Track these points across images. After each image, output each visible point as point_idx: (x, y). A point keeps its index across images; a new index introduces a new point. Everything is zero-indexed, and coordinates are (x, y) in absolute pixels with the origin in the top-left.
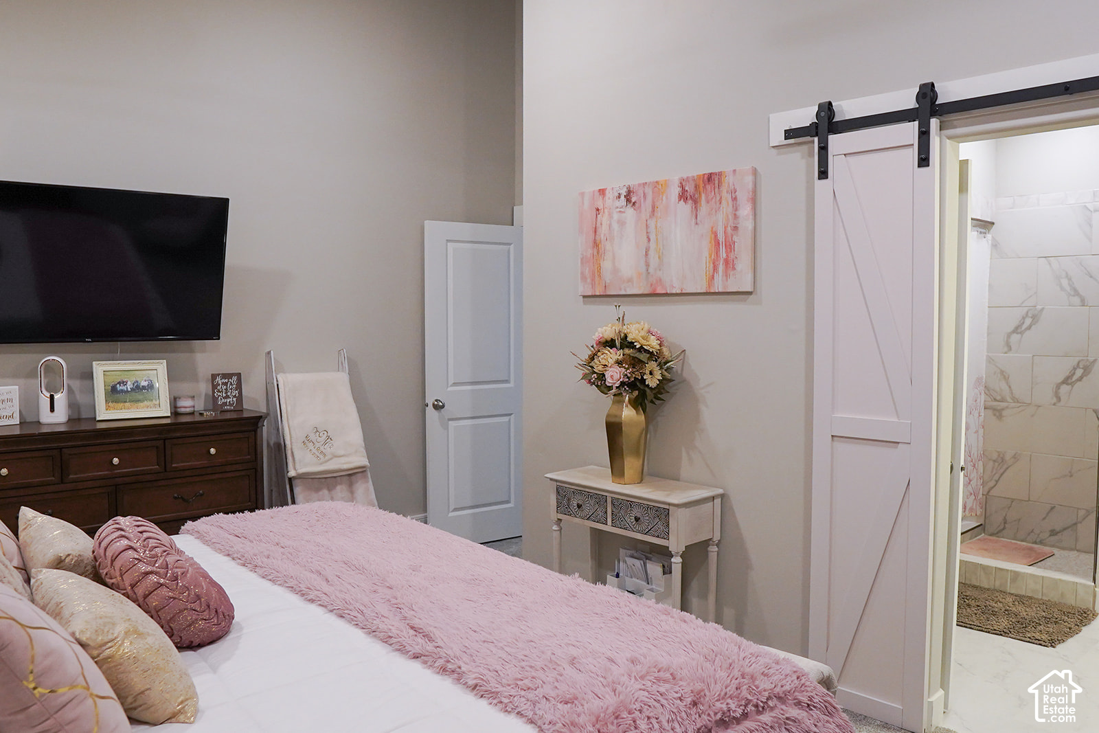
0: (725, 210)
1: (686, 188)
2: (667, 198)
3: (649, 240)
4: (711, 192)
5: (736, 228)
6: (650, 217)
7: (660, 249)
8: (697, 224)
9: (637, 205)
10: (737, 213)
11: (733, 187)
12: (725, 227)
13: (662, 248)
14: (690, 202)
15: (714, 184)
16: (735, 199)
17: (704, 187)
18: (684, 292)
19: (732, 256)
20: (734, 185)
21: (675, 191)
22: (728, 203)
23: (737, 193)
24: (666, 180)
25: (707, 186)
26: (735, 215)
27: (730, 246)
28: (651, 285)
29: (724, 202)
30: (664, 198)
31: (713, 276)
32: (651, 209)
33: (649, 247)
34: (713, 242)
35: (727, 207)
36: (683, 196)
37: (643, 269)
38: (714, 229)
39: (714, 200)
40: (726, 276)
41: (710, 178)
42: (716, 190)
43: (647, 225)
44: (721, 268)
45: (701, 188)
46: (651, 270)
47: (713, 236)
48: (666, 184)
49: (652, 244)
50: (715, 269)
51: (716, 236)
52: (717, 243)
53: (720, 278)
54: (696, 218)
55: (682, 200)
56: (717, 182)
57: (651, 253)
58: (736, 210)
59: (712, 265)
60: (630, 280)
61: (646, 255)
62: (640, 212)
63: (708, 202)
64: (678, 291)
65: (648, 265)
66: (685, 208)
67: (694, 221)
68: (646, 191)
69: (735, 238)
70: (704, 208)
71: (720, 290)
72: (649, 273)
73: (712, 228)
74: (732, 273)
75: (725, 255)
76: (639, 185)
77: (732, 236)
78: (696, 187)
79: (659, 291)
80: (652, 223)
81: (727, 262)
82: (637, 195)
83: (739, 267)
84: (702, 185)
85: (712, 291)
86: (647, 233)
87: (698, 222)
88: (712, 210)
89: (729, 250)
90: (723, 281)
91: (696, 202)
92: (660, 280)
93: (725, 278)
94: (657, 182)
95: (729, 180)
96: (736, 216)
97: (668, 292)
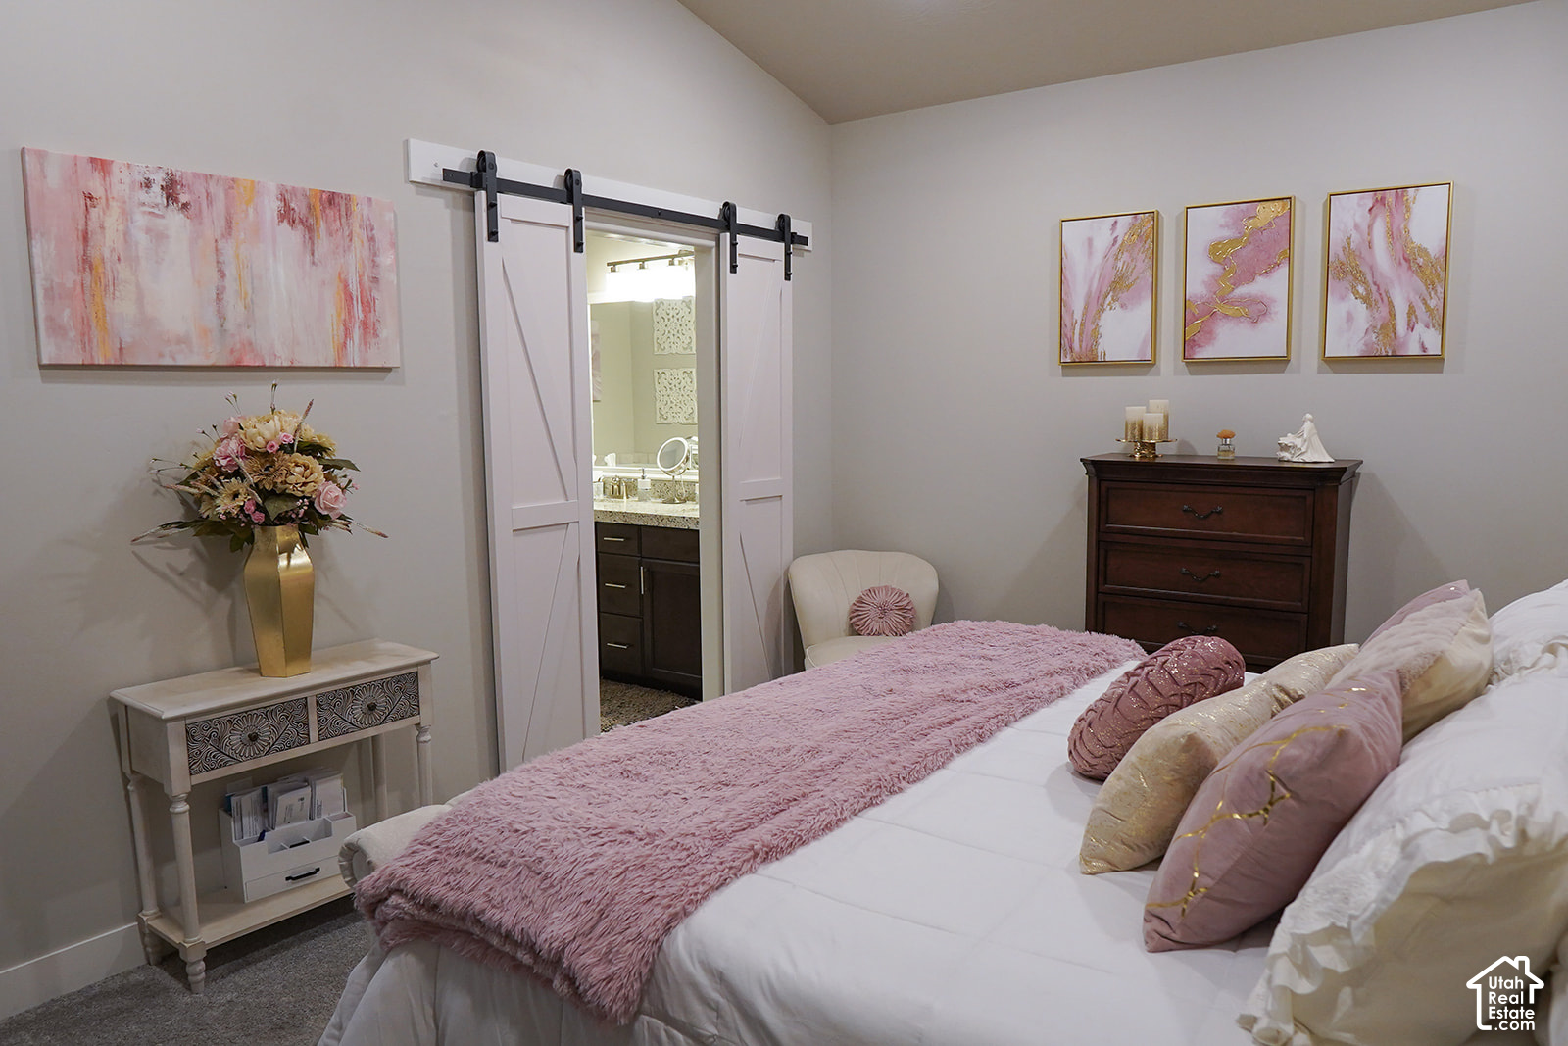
0: (358, 252)
1: (293, 205)
2: (255, 209)
3: (223, 275)
4: (335, 220)
5: (375, 280)
6: (223, 236)
7: (246, 294)
8: (313, 263)
9: (192, 210)
10: (377, 259)
11: (368, 222)
12: (360, 277)
13: (250, 292)
14: (300, 227)
15: (340, 210)
16: (372, 239)
17: (324, 210)
18: (296, 364)
19: (372, 317)
20: (369, 219)
21: (271, 206)
22: (362, 242)
23: (374, 232)
24: (253, 182)
25: (328, 211)
26: (373, 260)
27: (368, 305)
28: (232, 351)
29: (355, 239)
30: (251, 210)
31: (345, 343)
32: (223, 222)
33: (224, 288)
34: (343, 296)
35: (359, 249)
36: (287, 215)
37: (211, 321)
38: (342, 276)
39: (340, 233)
40: (365, 344)
41: (332, 199)
42: (343, 220)
43: (217, 250)
44: (357, 333)
45: (318, 210)
46: (230, 326)
47: (342, 286)
48: (254, 189)
49: (230, 284)
50: (348, 333)
51: (346, 286)
52: (349, 297)
53: (356, 349)
54: (313, 254)
55: (286, 221)
56: (343, 209)
57: (230, 296)
58: (375, 255)
59: (342, 328)
60: (183, 341)
61: (219, 298)
62: (201, 223)
63: (331, 235)
64: (285, 364)
65: (222, 317)
66: (290, 237)
67: (308, 258)
68: (212, 190)
69: (375, 294)
70: (324, 244)
71: (357, 364)
72: (225, 331)
73: (340, 274)
74: (374, 340)
75: (361, 316)
76: (196, 175)
77: (371, 291)
78: (309, 207)
79: (248, 361)
80: (228, 249)
81: (365, 324)
82: (191, 192)
83: (384, 333)
84: (319, 207)
85: (345, 365)
86: (218, 262)
87: (315, 260)
88: (337, 248)
89: (367, 309)
90: (360, 351)
91: (310, 230)
92: (250, 344)
93: (363, 347)
94: (233, 180)
95: (360, 210)
96: (375, 264)
97: (267, 364)
